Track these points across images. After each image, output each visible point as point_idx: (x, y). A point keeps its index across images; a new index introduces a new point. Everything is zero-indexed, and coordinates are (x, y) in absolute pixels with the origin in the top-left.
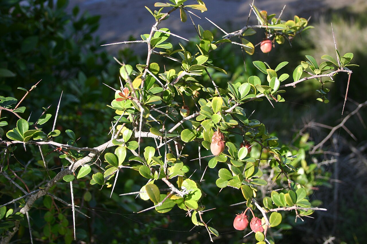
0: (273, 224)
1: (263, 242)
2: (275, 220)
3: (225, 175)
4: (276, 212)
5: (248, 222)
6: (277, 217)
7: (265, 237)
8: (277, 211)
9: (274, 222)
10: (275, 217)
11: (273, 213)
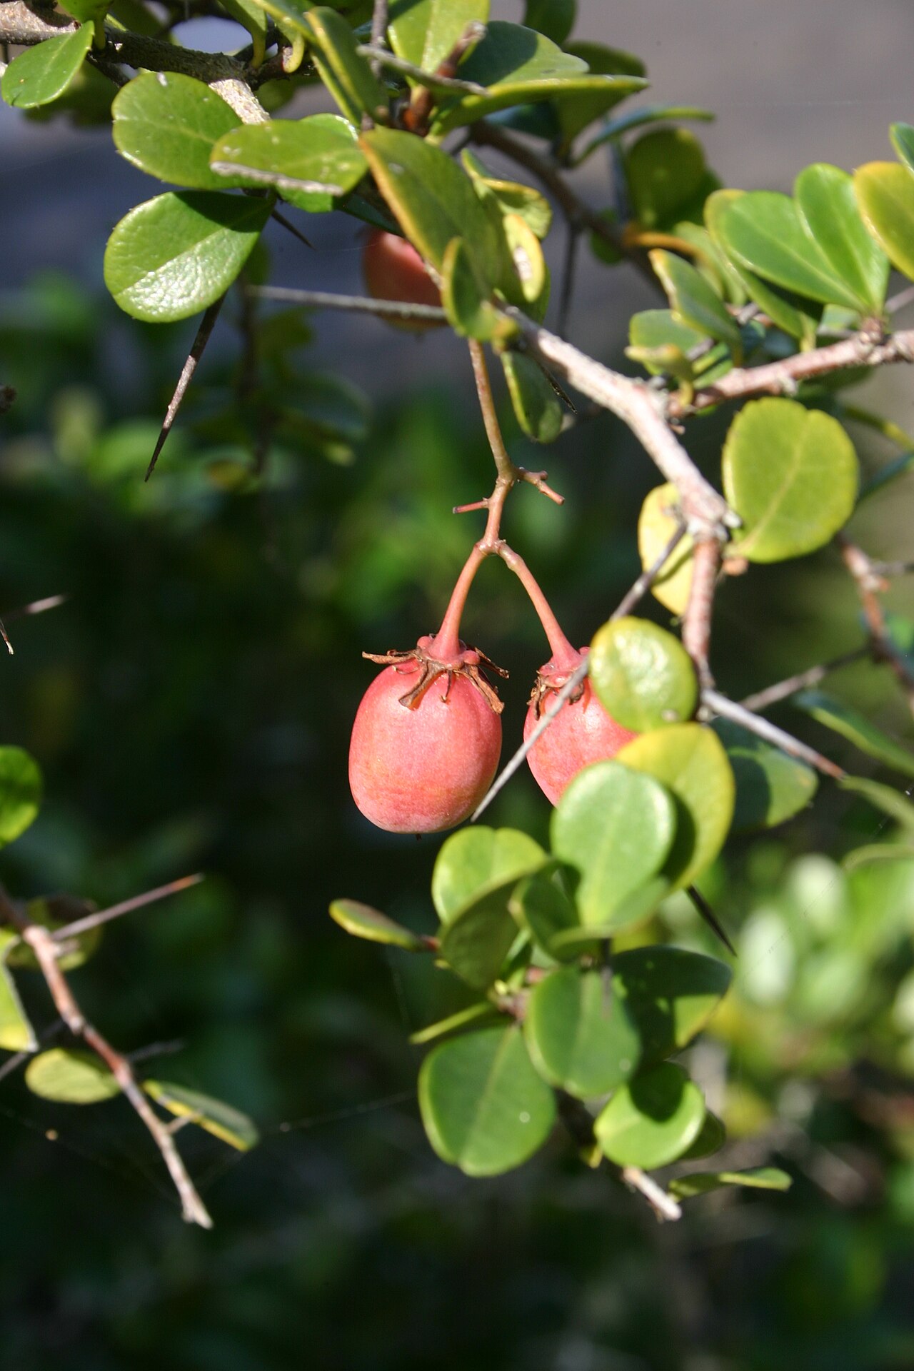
0: (775, 527)
1: (691, 730)
2: (790, 476)
3: (185, 140)
4: (782, 394)
5: (499, 707)
6: (798, 452)
7: (707, 678)
8: (790, 386)
9: (774, 506)
10: (786, 454)
11: (751, 409)
